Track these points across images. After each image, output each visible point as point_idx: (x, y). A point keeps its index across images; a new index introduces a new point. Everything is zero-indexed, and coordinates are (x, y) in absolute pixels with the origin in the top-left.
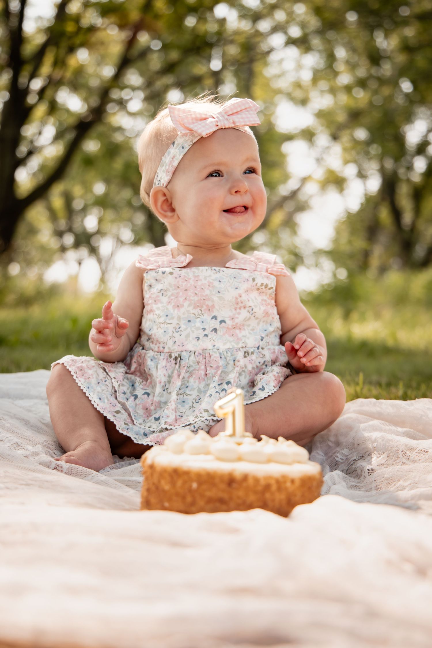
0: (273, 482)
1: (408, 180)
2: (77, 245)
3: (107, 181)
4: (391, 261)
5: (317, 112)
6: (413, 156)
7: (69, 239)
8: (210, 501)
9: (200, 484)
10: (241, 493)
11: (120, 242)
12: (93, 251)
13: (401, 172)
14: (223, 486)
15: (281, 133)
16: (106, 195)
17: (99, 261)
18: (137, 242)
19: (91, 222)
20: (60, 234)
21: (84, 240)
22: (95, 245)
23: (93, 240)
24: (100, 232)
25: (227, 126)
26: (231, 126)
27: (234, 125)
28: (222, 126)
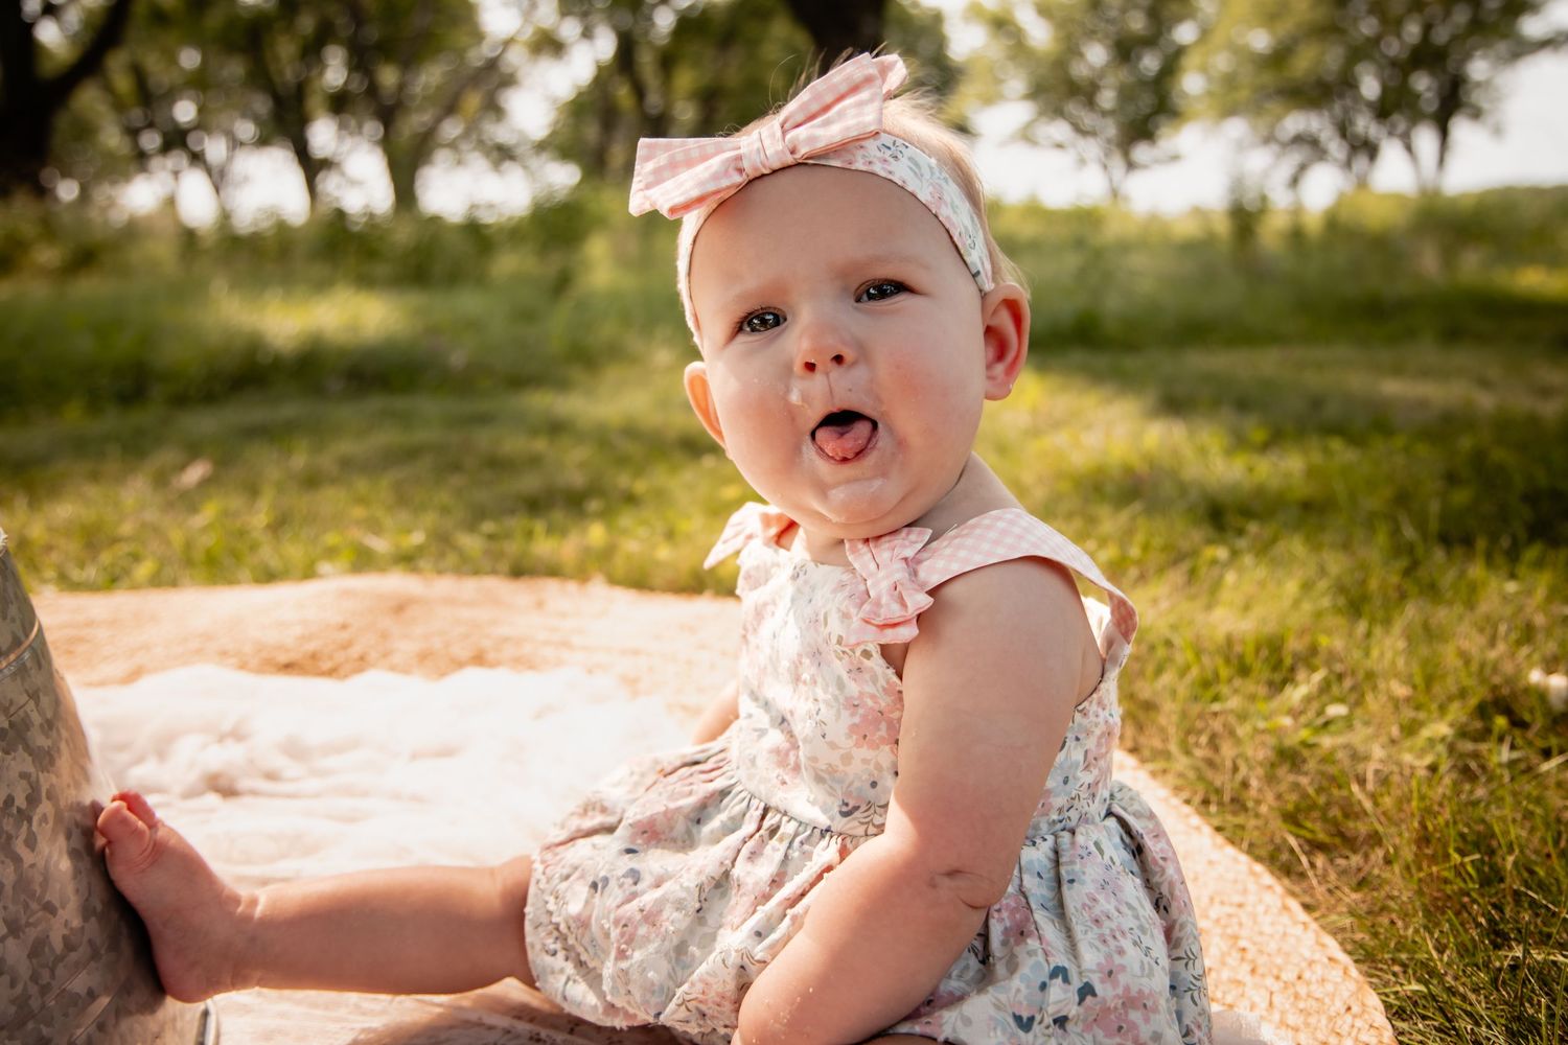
2: (166, 148)
7: (151, 141)
11: (235, 144)
12: (197, 158)
19: (185, 111)
20: (133, 133)
21: (176, 140)
22: (197, 149)
23: (191, 140)
24: (202, 125)
25: (777, 165)
26: (790, 160)
27: (798, 156)
28: (756, 169)
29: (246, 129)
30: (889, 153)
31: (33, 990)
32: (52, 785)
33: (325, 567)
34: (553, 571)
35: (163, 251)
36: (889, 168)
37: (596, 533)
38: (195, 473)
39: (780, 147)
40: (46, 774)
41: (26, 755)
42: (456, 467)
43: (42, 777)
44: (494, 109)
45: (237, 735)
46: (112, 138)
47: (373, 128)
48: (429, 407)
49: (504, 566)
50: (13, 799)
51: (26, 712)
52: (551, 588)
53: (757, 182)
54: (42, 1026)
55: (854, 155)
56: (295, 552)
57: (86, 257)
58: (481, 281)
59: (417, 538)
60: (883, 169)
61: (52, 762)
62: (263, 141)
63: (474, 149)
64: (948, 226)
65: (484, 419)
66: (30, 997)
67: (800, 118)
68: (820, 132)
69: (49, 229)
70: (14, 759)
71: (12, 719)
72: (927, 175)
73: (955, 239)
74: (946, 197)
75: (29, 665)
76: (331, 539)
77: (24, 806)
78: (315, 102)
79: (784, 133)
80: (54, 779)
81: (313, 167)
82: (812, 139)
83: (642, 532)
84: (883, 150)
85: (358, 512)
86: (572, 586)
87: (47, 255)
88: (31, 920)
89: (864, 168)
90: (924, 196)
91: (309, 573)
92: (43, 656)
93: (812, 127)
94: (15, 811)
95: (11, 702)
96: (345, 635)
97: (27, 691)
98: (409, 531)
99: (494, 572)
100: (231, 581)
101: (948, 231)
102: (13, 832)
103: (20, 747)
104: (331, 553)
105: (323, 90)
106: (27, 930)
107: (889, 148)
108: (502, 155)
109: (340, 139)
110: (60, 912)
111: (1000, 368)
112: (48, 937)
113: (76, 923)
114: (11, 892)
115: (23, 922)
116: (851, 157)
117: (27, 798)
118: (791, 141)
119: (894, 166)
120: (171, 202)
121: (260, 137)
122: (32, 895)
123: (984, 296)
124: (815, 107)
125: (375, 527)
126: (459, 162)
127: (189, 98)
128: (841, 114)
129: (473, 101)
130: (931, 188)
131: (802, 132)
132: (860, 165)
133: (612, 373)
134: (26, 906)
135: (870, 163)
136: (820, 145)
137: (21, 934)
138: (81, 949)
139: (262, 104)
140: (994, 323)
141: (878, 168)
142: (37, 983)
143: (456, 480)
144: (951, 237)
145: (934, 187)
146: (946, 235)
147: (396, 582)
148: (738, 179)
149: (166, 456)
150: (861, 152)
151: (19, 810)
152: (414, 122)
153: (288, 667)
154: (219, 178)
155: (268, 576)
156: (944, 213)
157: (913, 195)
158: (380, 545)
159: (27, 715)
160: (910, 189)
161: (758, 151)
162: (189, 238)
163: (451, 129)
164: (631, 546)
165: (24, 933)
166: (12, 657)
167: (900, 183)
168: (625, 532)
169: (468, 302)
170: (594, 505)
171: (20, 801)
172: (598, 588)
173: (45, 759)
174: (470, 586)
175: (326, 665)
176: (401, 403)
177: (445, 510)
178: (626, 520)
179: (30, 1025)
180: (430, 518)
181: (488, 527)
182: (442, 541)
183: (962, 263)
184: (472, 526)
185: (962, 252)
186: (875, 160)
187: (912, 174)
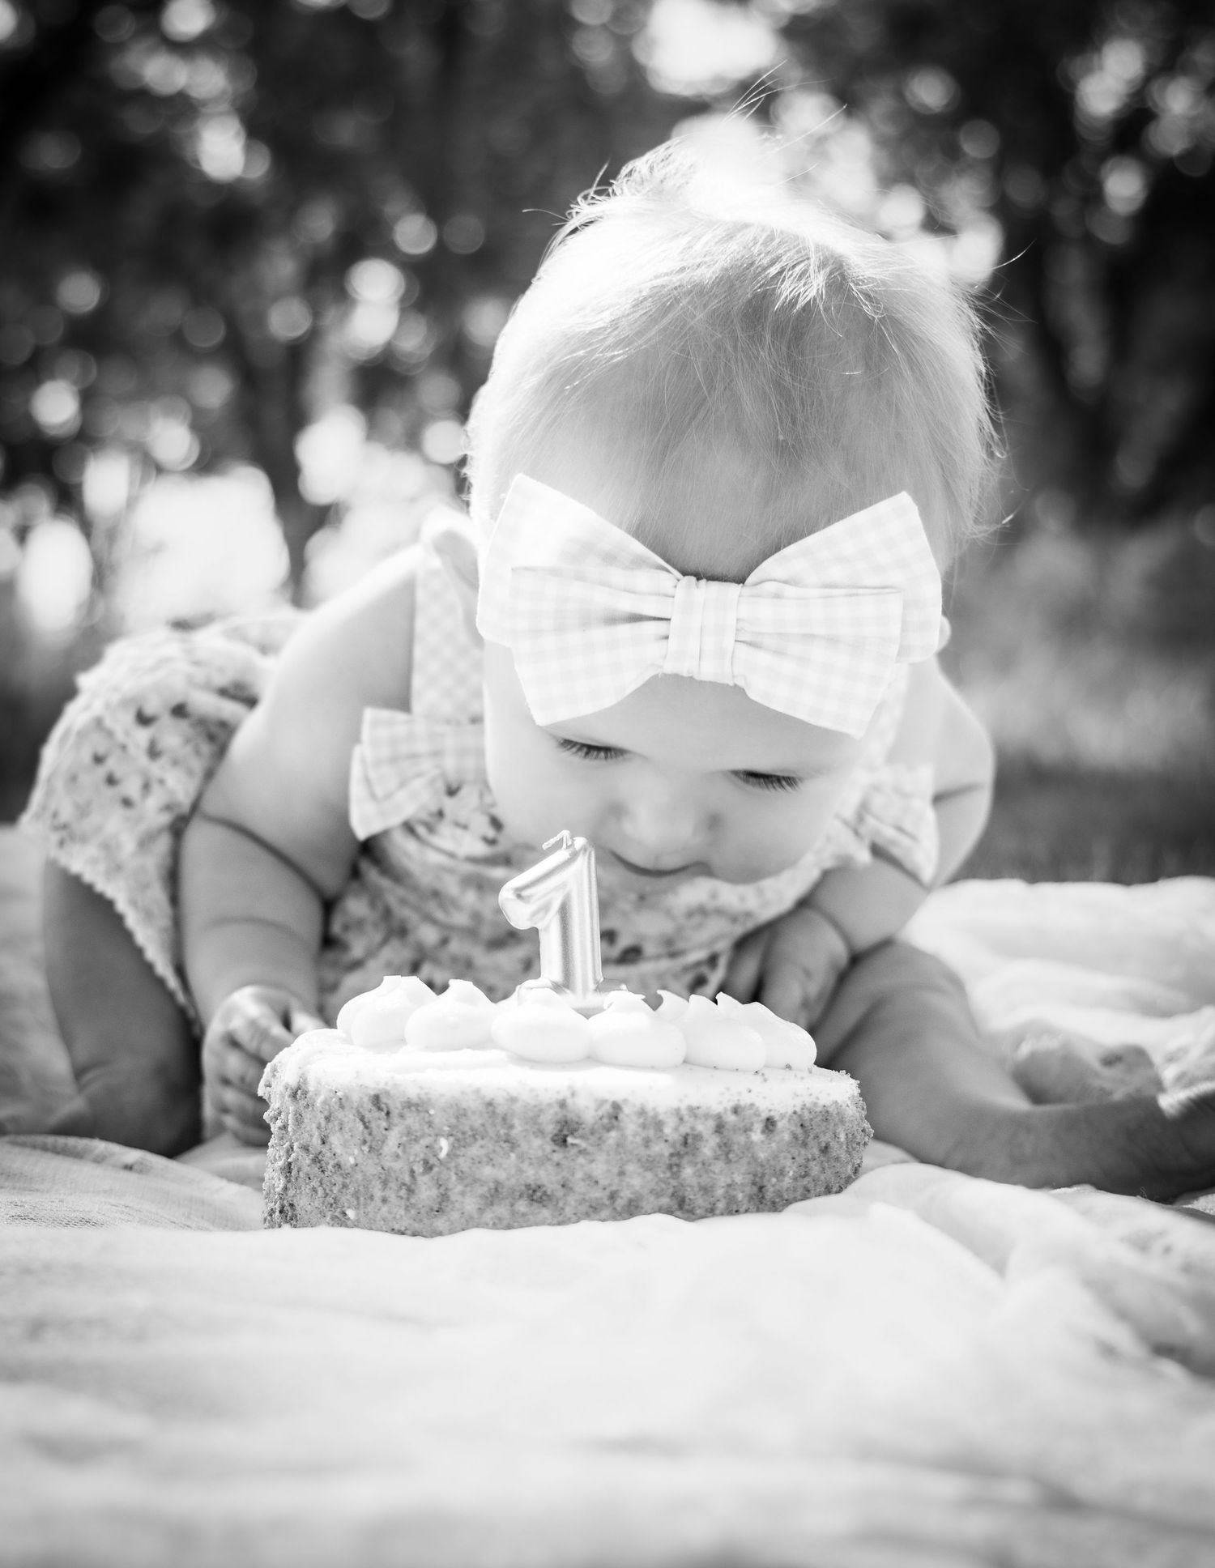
0: (705, 1128)
1: (1088, 240)
2: (11, 476)
3: (103, 266)
4: (1039, 504)
5: (784, 22)
6: (1102, 158)
8: (495, 1194)
9: (461, 1141)
10: (600, 1167)
11: (151, 467)
13: (1063, 211)
14: (538, 1146)
15: (670, 95)
16: (102, 314)
17: (86, 527)
18: (207, 464)
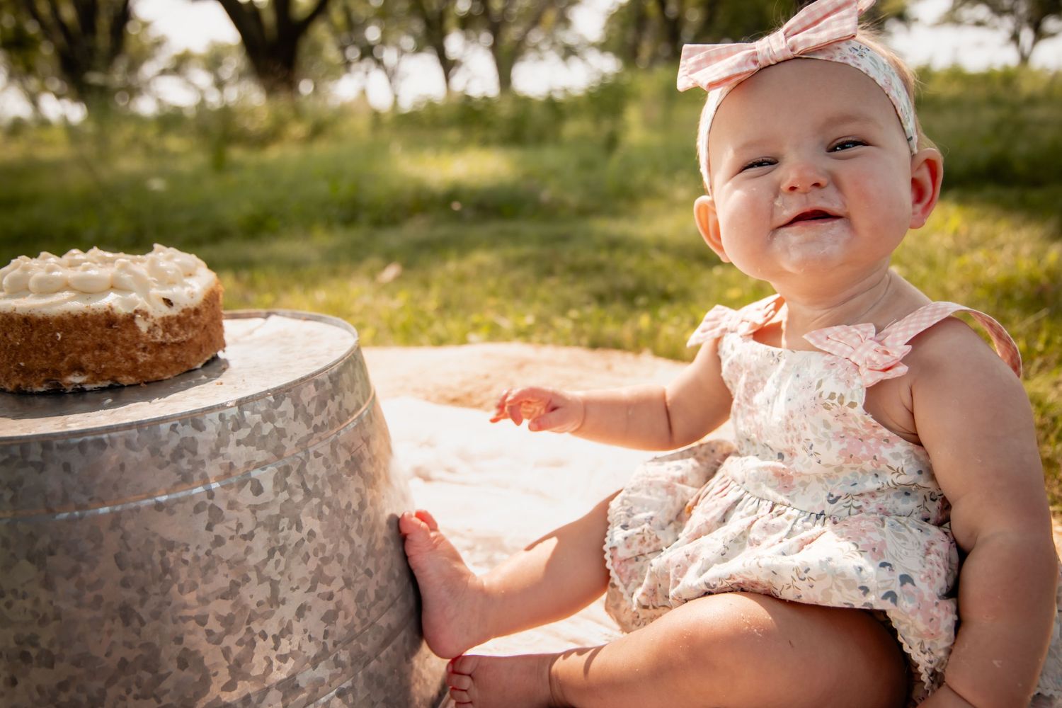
2: (362, 57)
7: (353, 53)
11: (402, 52)
12: (379, 63)
17: (385, 70)
19: (373, 34)
20: (343, 48)
21: (368, 51)
22: (379, 58)
23: (375, 51)
24: (383, 42)
25: (780, 58)
26: (790, 54)
27: (795, 53)
28: (767, 61)
29: (408, 42)
30: (857, 53)
31: (357, 621)
32: (374, 497)
33: (473, 337)
34: (617, 345)
35: (360, 124)
36: (858, 62)
37: (644, 321)
38: (391, 272)
39: (783, 46)
40: (371, 490)
41: (360, 478)
42: (550, 272)
43: (369, 491)
44: (564, 21)
45: (429, 444)
46: (331, 53)
47: (486, 38)
48: (529, 228)
49: (585, 340)
50: (351, 505)
51: (361, 450)
52: (616, 357)
53: (765, 70)
54: (361, 644)
55: (834, 53)
56: (454, 326)
57: (318, 130)
58: (557, 141)
59: (529, 320)
60: (854, 62)
61: (374, 482)
62: (418, 50)
63: (551, 49)
64: (894, 103)
65: (565, 238)
66: (355, 626)
67: (798, 28)
68: (813, 37)
69: (298, 114)
70: (352, 480)
71: (353, 455)
72: (882, 68)
73: (899, 112)
74: (893, 85)
75: (365, 421)
76: (475, 318)
77: (357, 509)
78: (451, 23)
79: (786, 38)
80: (375, 493)
81: (448, 66)
82: (806, 41)
83: (675, 320)
84: (854, 51)
85: (492, 302)
86: (630, 356)
87: (298, 130)
88: (358, 579)
89: (841, 61)
90: (880, 81)
91: (463, 341)
92: (374, 414)
93: (808, 33)
94: (351, 512)
95: (353, 444)
96: (487, 382)
97: (362, 438)
98: (524, 315)
99: (579, 344)
100: (419, 344)
101: (894, 107)
102: (350, 525)
103: (357, 473)
104: (476, 327)
105: (455, 14)
106: (355, 585)
107: (857, 50)
108: (569, 52)
109: (466, 46)
110: (374, 575)
111: (919, 207)
112: (367, 590)
113: (383, 583)
114: (347, 561)
115: (353, 579)
116: (832, 54)
117: (359, 504)
118: (792, 43)
119: (860, 61)
120: (363, 92)
121: (418, 48)
122: (359, 564)
123: (913, 156)
124: (809, 21)
125: (503, 312)
126: (541, 59)
127: (376, 24)
128: (828, 25)
129: (550, 16)
130: (884, 78)
131: (800, 37)
132: (838, 59)
133: (647, 206)
134: (356, 571)
135: (845, 58)
136: (813, 44)
137: (352, 588)
138: (385, 600)
139: (418, 26)
140: (917, 175)
141: (850, 61)
142: (359, 618)
143: (553, 281)
144: (896, 111)
145: (886, 76)
146: (893, 109)
147: (517, 349)
148: (754, 67)
149: (374, 261)
150: (839, 51)
151: (354, 512)
152: (512, 33)
153: (455, 401)
154: (392, 75)
155: (440, 342)
156: (893, 94)
157: (873, 80)
158: (506, 324)
159: (361, 452)
160: (871, 76)
161: (768, 49)
162: (376, 116)
163: (536, 36)
164: (668, 330)
165: (353, 586)
166: (355, 416)
167: (865, 72)
168: (664, 321)
169: (550, 157)
170: (642, 301)
171: (355, 506)
172: (647, 358)
173: (371, 481)
174: (564, 354)
175: (477, 401)
176: (511, 226)
177: (545, 301)
178: (663, 312)
179: (355, 642)
180: (537, 307)
181: (574, 314)
182: (544, 322)
183: (901, 130)
184: (563, 312)
185: (903, 121)
186: (848, 56)
187: (873, 67)
